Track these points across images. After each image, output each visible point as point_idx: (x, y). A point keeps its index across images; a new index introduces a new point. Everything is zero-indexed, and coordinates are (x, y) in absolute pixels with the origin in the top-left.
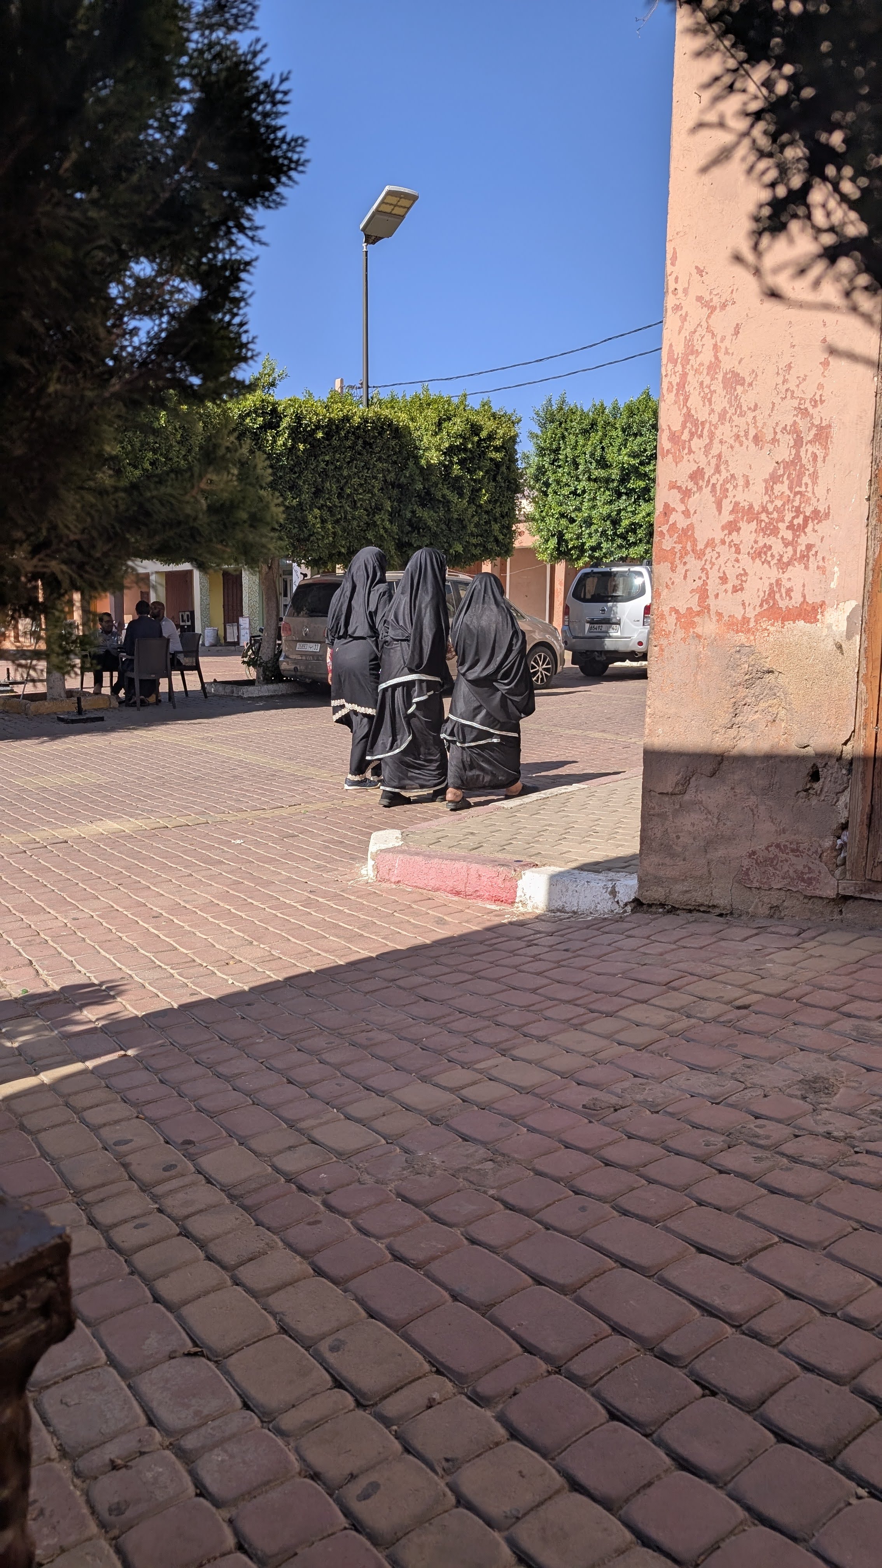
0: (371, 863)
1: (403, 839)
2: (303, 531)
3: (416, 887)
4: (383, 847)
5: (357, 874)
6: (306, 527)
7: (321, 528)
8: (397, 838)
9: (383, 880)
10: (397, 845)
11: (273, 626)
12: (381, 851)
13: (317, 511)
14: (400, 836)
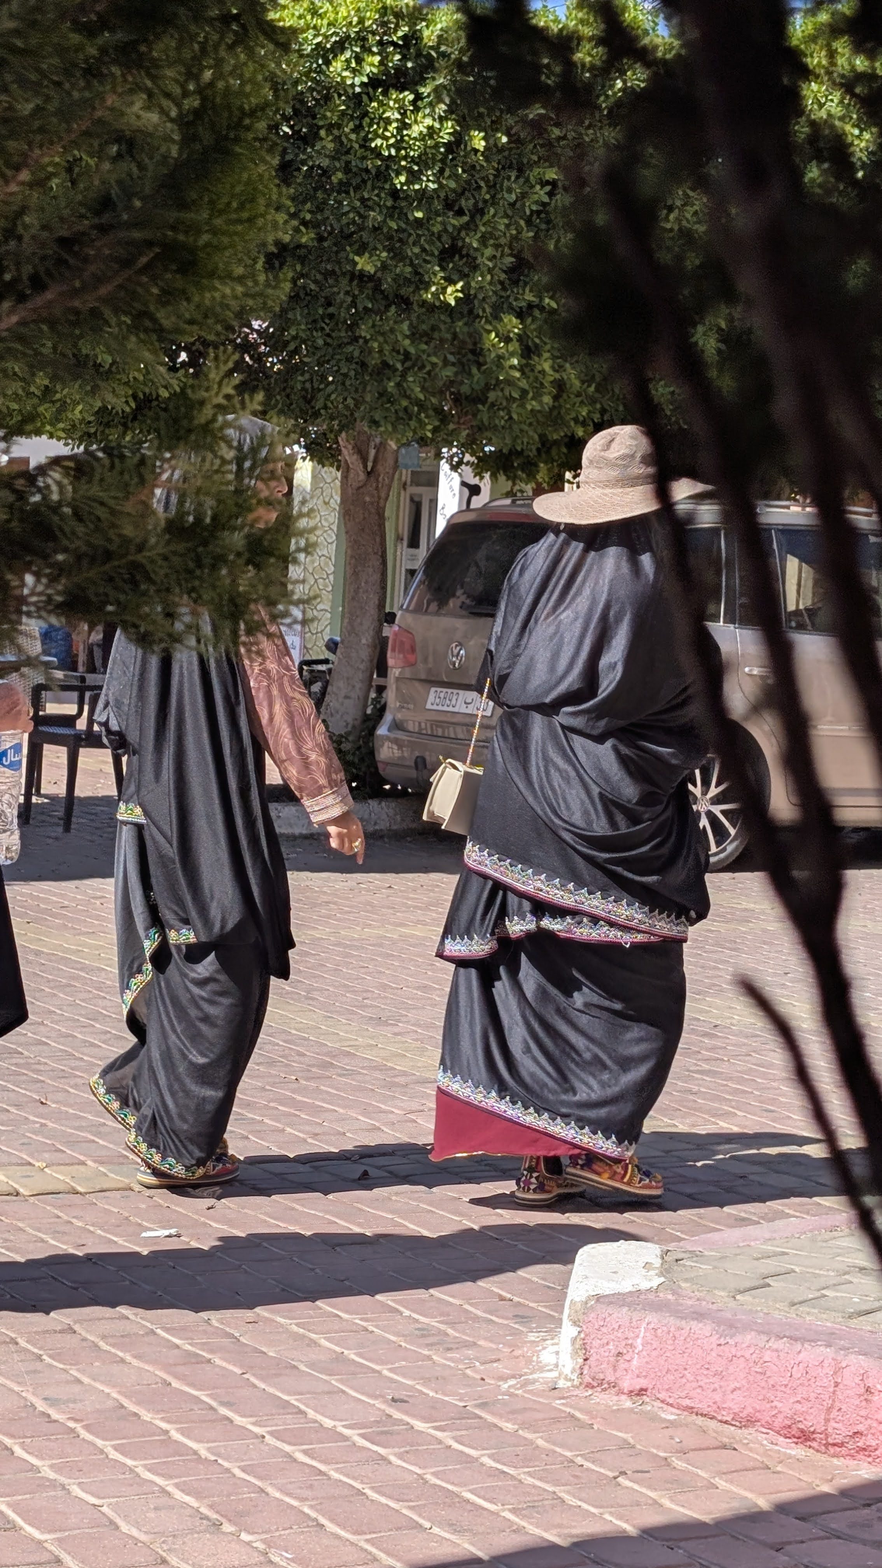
0: (568, 1331)
1: (665, 1271)
2: (470, 374)
3: (690, 1409)
4: (608, 1288)
5: (529, 1361)
6: (479, 365)
7: (521, 369)
8: (647, 1266)
9: (597, 1384)
10: (645, 1285)
11: (366, 639)
12: (599, 1298)
13: (512, 324)
14: (657, 1262)
